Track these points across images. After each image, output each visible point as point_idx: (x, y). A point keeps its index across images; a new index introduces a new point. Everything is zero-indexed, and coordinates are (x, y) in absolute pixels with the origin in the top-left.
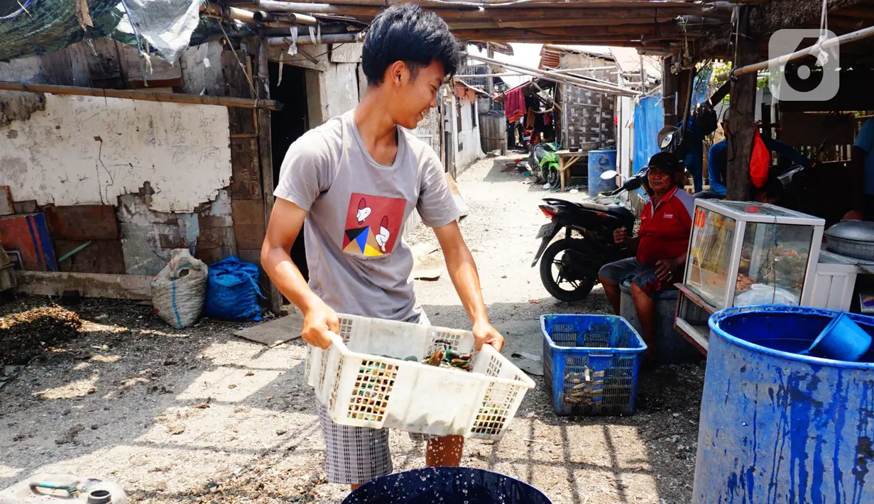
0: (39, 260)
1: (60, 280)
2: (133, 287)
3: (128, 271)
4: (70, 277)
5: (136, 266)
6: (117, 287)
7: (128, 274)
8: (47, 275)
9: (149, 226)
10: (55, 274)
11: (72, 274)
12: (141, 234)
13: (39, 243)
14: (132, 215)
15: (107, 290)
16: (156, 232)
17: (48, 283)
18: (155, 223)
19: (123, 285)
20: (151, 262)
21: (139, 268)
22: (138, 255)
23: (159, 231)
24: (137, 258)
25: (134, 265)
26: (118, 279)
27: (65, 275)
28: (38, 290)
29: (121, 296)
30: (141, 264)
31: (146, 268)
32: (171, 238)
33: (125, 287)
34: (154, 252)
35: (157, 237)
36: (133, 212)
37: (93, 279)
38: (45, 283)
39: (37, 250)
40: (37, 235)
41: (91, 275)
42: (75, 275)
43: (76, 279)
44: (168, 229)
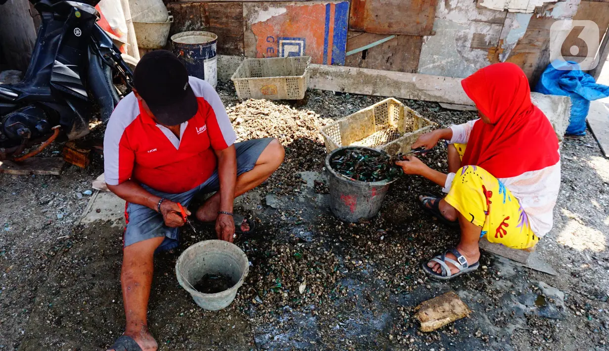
0: (325, 52)
1: (348, 76)
2: (429, 88)
3: (421, 70)
4: (360, 73)
5: (431, 65)
6: (412, 86)
7: (419, 73)
8: (333, 69)
9: (465, 24)
10: (343, 69)
11: (361, 70)
12: (451, 32)
13: (331, 34)
14: (450, 10)
15: (400, 89)
16: (471, 31)
17: (334, 78)
18: (476, 21)
19: (417, 86)
20: (451, 62)
21: (434, 68)
22: (437, 54)
23: (476, 30)
24: (435, 57)
25: (429, 64)
26: (413, 78)
27: (354, 70)
28: (321, 85)
29: (414, 97)
30: (436, 64)
31: (443, 69)
32: (487, 39)
33: (420, 88)
34: (460, 52)
35: (470, 36)
36: (453, 6)
37: (385, 77)
38: (330, 78)
39: (326, 42)
40: (332, 25)
41: (383, 73)
42: (365, 71)
43: (366, 76)
44: (488, 28)
